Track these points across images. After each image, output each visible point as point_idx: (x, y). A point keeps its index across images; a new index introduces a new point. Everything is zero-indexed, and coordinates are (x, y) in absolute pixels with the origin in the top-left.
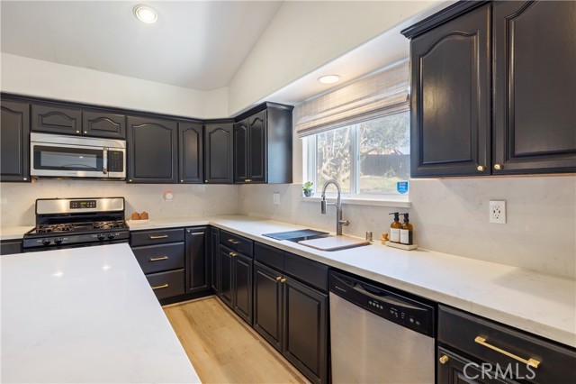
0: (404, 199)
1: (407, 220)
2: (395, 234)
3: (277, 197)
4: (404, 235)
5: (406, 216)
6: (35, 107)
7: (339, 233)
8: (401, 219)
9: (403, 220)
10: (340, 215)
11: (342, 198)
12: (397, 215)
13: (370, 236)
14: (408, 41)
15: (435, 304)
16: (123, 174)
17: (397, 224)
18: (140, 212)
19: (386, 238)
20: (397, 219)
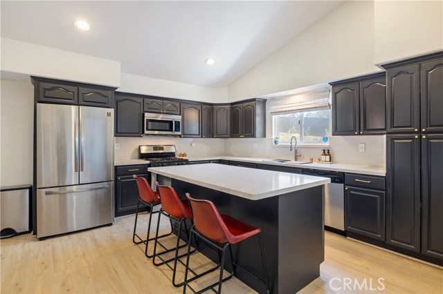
0: (327, 144)
1: (328, 152)
2: (323, 158)
3: (256, 144)
4: (328, 158)
5: (328, 150)
6: (145, 100)
7: (296, 160)
8: (326, 152)
9: (327, 152)
10: (296, 152)
11: (297, 144)
12: (324, 150)
13: (312, 160)
14: (331, 87)
15: (344, 173)
16: (180, 133)
17: (324, 154)
18: (183, 153)
19: (319, 160)
20: (324, 152)
